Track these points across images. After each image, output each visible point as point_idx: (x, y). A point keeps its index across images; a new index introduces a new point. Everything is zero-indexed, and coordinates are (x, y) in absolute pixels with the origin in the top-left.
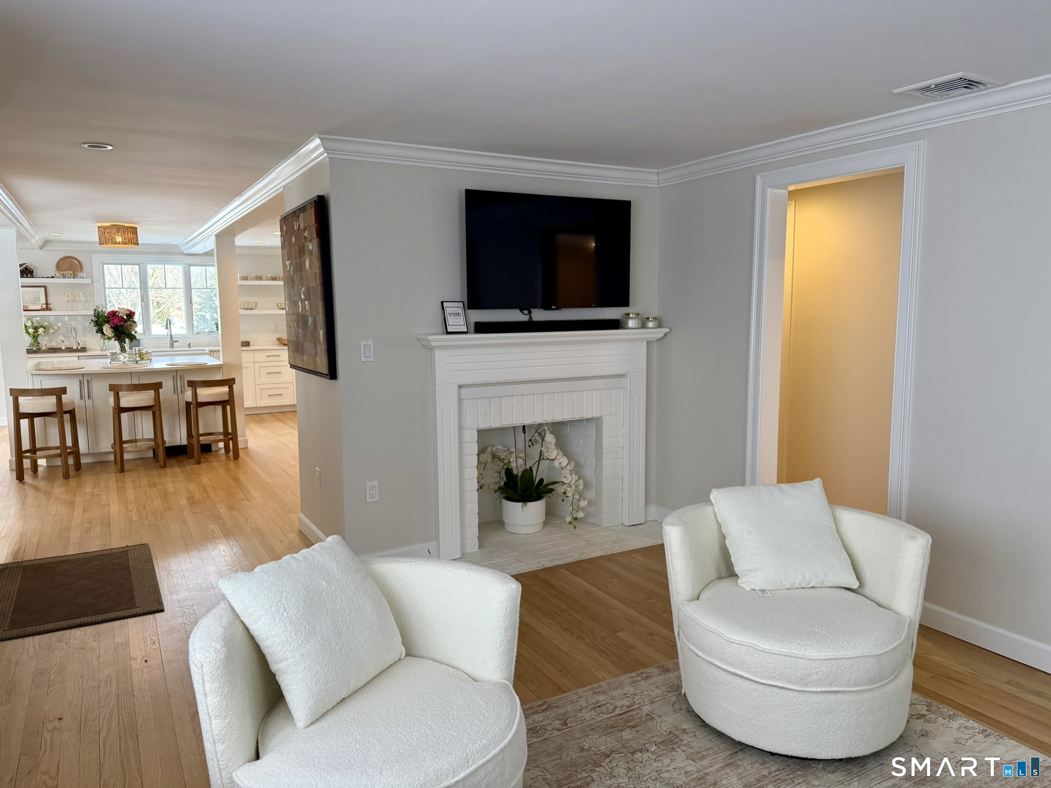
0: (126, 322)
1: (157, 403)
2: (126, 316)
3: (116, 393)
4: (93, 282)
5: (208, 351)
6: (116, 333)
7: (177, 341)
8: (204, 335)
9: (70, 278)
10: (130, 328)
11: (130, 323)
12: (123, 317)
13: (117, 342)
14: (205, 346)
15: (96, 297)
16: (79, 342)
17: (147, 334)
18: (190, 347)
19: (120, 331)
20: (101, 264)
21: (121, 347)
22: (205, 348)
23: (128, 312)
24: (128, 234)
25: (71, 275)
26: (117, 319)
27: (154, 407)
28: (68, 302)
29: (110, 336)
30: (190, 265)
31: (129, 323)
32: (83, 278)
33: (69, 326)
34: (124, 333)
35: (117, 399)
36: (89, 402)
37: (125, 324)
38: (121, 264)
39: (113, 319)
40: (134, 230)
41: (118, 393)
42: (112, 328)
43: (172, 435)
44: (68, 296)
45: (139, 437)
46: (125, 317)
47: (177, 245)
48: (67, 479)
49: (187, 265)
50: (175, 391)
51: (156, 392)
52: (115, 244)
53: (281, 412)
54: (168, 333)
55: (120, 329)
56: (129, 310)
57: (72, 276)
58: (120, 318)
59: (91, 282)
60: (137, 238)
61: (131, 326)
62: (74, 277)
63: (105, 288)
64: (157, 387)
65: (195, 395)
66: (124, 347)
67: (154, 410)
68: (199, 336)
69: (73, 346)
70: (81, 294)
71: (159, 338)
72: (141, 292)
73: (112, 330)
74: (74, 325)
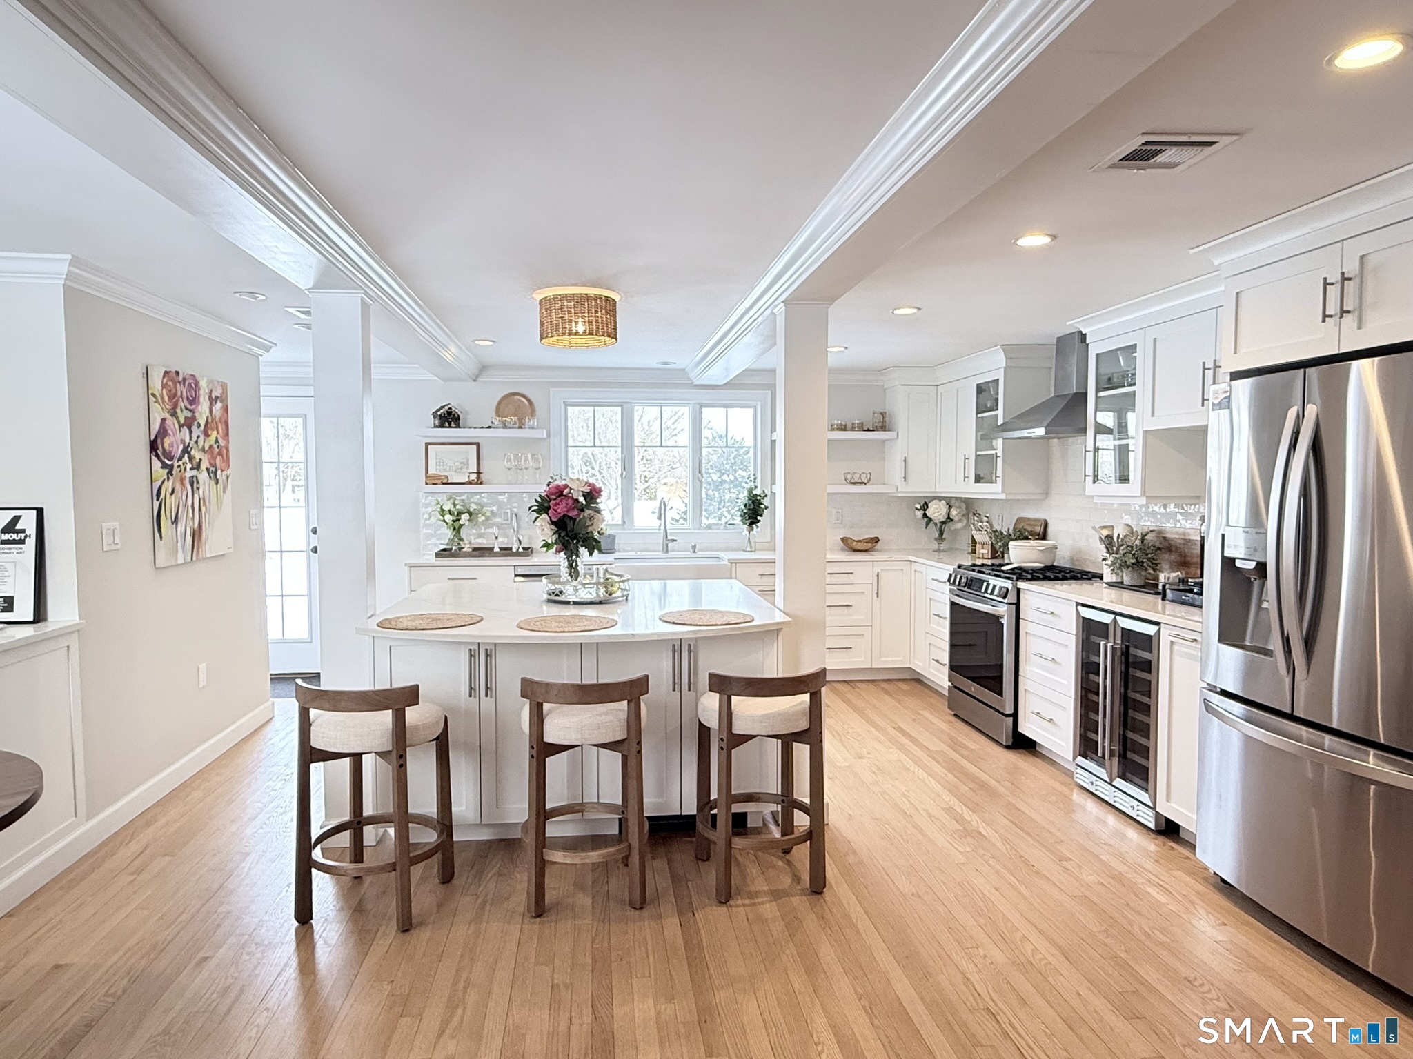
0: (582, 510)
1: (633, 732)
2: (583, 496)
3: (534, 704)
4: (549, 435)
5: (726, 562)
6: (559, 535)
7: (675, 540)
8: (719, 529)
9: (513, 428)
10: (589, 523)
11: (590, 512)
12: (577, 500)
13: (562, 554)
14: (720, 550)
15: (551, 461)
16: (521, 538)
17: (626, 526)
18: (694, 552)
19: (569, 529)
20: (563, 406)
21: (571, 566)
22: (721, 554)
23: (587, 489)
24: (596, 312)
25: (515, 423)
26: (564, 505)
27: (625, 744)
28: (509, 469)
29: (550, 541)
30: (702, 406)
31: (587, 512)
32: (533, 428)
33: (509, 511)
34: (575, 536)
35: (538, 718)
36: (487, 703)
37: (579, 515)
38: (594, 406)
39: (556, 504)
40: (610, 306)
41: (540, 705)
42: (553, 522)
43: (661, 791)
44: (509, 460)
45: (590, 797)
46: (582, 499)
47: (683, 370)
48: (407, 931)
49: (698, 407)
50: (674, 684)
51: (633, 704)
52: (570, 334)
53: (845, 681)
54: (660, 526)
55: (570, 524)
56: (590, 485)
57: (517, 426)
58: (570, 501)
59: (545, 436)
60: (615, 322)
61: (591, 518)
62: (520, 427)
63: (567, 446)
64: (634, 690)
65: (727, 714)
66: (577, 565)
67: (626, 753)
68: (710, 531)
69: (513, 544)
70: (529, 456)
71: (645, 532)
72: (622, 453)
73: (553, 527)
74: (515, 510)
